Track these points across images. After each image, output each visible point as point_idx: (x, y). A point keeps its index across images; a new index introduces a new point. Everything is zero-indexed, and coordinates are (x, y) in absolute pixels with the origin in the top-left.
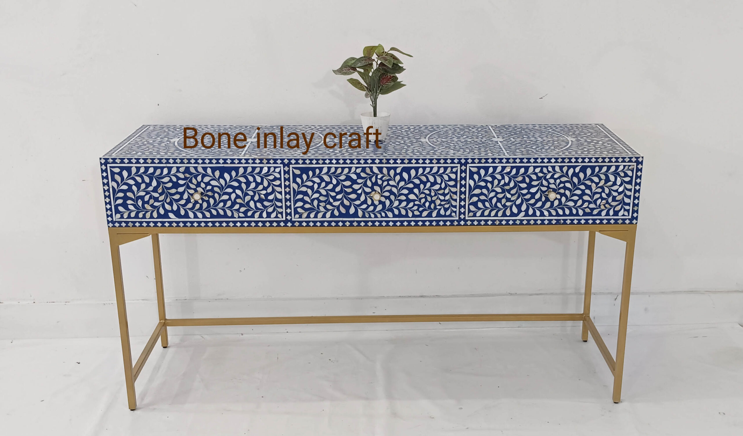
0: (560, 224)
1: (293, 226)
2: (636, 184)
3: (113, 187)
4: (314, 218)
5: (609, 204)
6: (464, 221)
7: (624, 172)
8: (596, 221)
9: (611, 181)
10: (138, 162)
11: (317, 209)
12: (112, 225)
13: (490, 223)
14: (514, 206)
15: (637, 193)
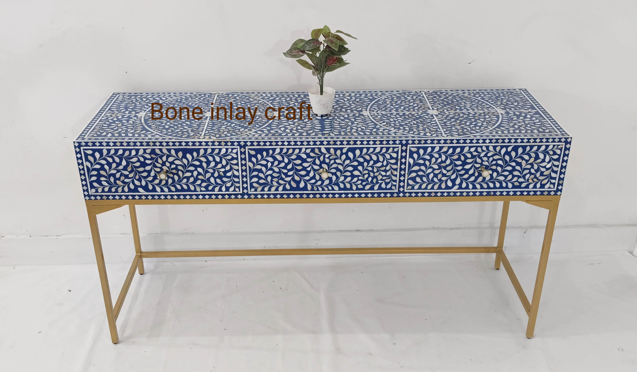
0: (490, 195)
1: (249, 198)
2: (563, 161)
3: (87, 167)
4: (268, 191)
5: (537, 178)
6: (403, 193)
7: (553, 151)
8: (524, 193)
9: (540, 159)
10: (108, 145)
11: (270, 184)
12: (89, 198)
13: (426, 194)
14: (449, 181)
15: (564, 169)
